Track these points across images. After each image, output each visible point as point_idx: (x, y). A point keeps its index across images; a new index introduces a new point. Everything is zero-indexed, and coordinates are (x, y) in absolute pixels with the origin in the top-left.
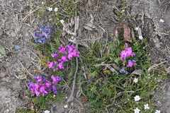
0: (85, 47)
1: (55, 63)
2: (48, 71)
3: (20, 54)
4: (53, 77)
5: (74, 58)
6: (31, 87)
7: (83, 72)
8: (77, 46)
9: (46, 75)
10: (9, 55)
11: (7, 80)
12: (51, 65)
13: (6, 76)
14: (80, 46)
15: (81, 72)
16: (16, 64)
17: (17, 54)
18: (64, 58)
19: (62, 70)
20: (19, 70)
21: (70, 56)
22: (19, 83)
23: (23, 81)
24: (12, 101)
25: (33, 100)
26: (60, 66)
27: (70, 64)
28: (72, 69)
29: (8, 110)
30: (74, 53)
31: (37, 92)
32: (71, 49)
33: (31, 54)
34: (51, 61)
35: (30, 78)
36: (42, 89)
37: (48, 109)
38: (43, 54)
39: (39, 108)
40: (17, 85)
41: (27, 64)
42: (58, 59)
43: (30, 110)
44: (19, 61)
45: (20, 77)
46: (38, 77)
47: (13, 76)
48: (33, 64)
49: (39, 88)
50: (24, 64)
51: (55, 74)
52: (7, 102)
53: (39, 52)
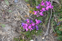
0: (57, 3)
1: (38, 12)
2: (33, 16)
3: (17, 5)
4: (36, 20)
5: (50, 9)
6: (23, 25)
7: (55, 18)
8: (52, 2)
9: (32, 19)
10: (11, 5)
11: (9, 20)
12: (35, 13)
13: (9, 18)
14: (53, 2)
15: (53, 18)
16: (15, 11)
17: (15, 5)
18: (43, 9)
19: (42, 16)
20: (16, 15)
21: (47, 8)
22: (16, 22)
23: (18, 21)
24: (12, 33)
25: (24, 33)
26: (41, 13)
27: (47, 13)
28: (48, 16)
29: (9, 38)
30: (50, 7)
31: (26, 29)
32: (48, 4)
33: (24, 6)
34: (35, 11)
35: (23, 20)
36: (30, 27)
38: (31, 6)
39: (27, 38)
40: (15, 24)
41: (21, 12)
42: (40, 9)
43: (22, 39)
44: (16, 10)
45: (17, 19)
46: (27, 20)
47: (13, 18)
48: (24, 12)
49: (28, 27)
50: (19, 12)
51: (37, 18)
52: (8, 33)
53: (29, 5)
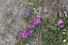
0: (43, 19)
1: (31, 25)
2: (28, 28)
3: (17, 21)
4: (30, 31)
6: (22, 35)
7: (42, 29)
9: (27, 30)
10: (13, 21)
11: (12, 31)
12: (29, 26)
13: (12, 30)
14: (41, 19)
15: (41, 29)
16: (16, 25)
17: (16, 21)
18: (35, 23)
19: (34, 28)
20: (17, 28)
21: (37, 23)
22: (16, 33)
23: (18, 32)
24: (14, 40)
25: (22, 40)
26: (33, 26)
27: (37, 26)
28: (38, 28)
29: (12, 43)
30: (39, 22)
31: (24, 37)
32: (38, 20)
33: (21, 22)
34: (29, 25)
35: (21, 31)
36: (26, 36)
37: (28, 43)
38: (26, 21)
39: (24, 43)
40: (16, 34)
41: (20, 25)
42: (32, 24)
43: (21, 44)
44: (17, 24)
45: (17, 30)
46: (24, 31)
47: (14, 30)
48: (22, 26)
49: (25, 35)
50: (19, 25)
52: (12, 40)
53: (25, 21)
